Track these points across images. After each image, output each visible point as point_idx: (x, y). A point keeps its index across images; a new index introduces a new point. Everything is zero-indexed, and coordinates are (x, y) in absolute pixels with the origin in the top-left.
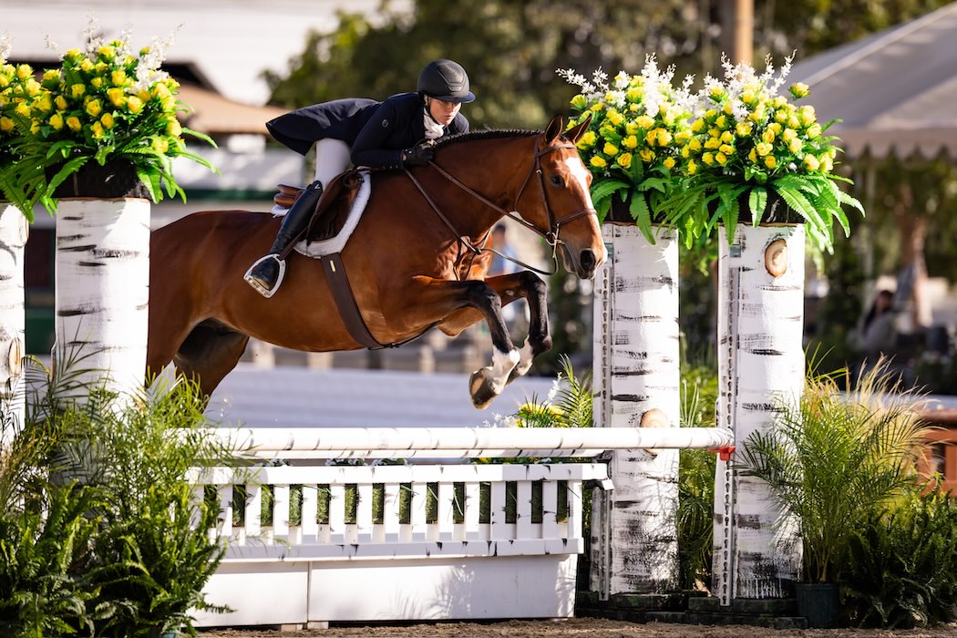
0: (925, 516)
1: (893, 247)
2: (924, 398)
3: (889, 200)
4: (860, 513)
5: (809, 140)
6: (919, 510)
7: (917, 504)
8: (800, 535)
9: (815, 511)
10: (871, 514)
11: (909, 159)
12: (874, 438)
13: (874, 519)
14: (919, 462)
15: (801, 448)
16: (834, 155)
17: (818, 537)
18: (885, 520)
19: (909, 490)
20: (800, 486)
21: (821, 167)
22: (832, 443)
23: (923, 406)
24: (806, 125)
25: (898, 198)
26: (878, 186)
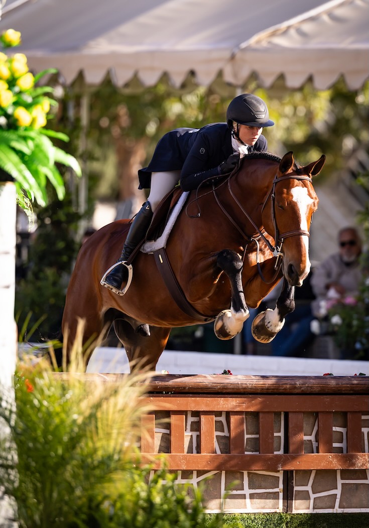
0: (149, 500)
1: (109, 169)
2: (146, 372)
3: (105, 122)
4: (80, 498)
5: (20, 93)
6: (143, 495)
7: (141, 488)
8: (14, 520)
9: (31, 495)
10: (91, 499)
11: (127, 85)
12: (92, 417)
13: (93, 506)
14: (143, 442)
15: (13, 429)
16: (47, 109)
17: (34, 522)
18: (106, 505)
19: (132, 473)
20: (12, 467)
21: (33, 121)
22: (47, 423)
23: (144, 381)
24: (17, 75)
25: (114, 119)
26: (91, 108)
